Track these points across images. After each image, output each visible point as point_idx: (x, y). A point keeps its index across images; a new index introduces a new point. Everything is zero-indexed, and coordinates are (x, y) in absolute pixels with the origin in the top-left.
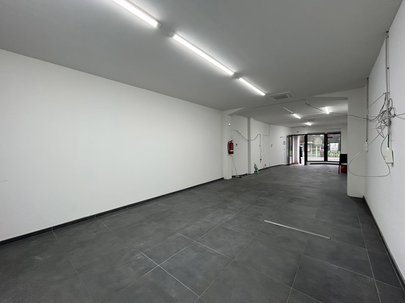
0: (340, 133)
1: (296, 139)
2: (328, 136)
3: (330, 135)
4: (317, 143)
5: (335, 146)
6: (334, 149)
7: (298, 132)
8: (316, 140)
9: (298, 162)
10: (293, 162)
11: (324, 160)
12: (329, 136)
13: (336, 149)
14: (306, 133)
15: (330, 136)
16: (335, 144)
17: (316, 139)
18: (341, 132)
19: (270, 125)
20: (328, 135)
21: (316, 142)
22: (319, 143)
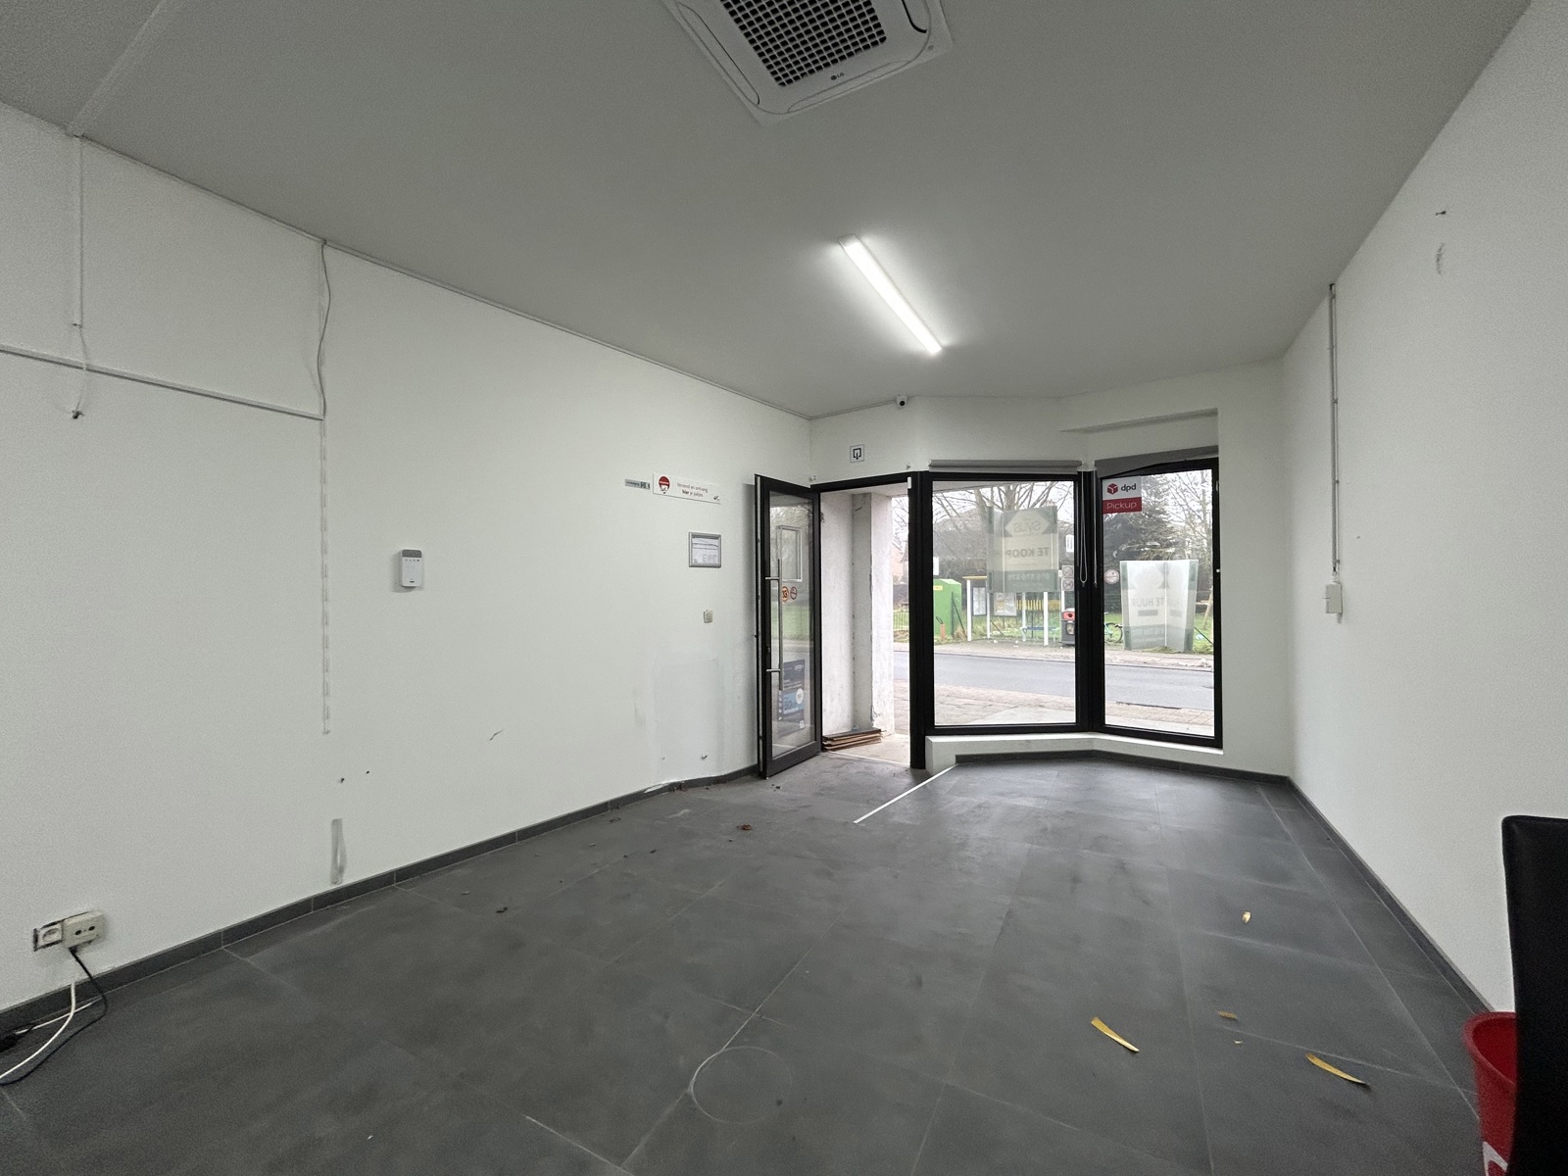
0: (1213, 464)
1: (860, 523)
2: (1107, 496)
3: (1120, 482)
4: (1020, 560)
5: (1165, 585)
6: (1154, 613)
7: (857, 453)
8: (1006, 534)
9: (876, 725)
10: (828, 729)
11: (1070, 717)
12: (1113, 489)
13: (1174, 613)
14: (922, 465)
15: (1121, 495)
16: (1165, 571)
17: (1009, 527)
18: (1215, 449)
19: (328, 251)
20: (1106, 484)
21: (1008, 553)
22: (1029, 560)
